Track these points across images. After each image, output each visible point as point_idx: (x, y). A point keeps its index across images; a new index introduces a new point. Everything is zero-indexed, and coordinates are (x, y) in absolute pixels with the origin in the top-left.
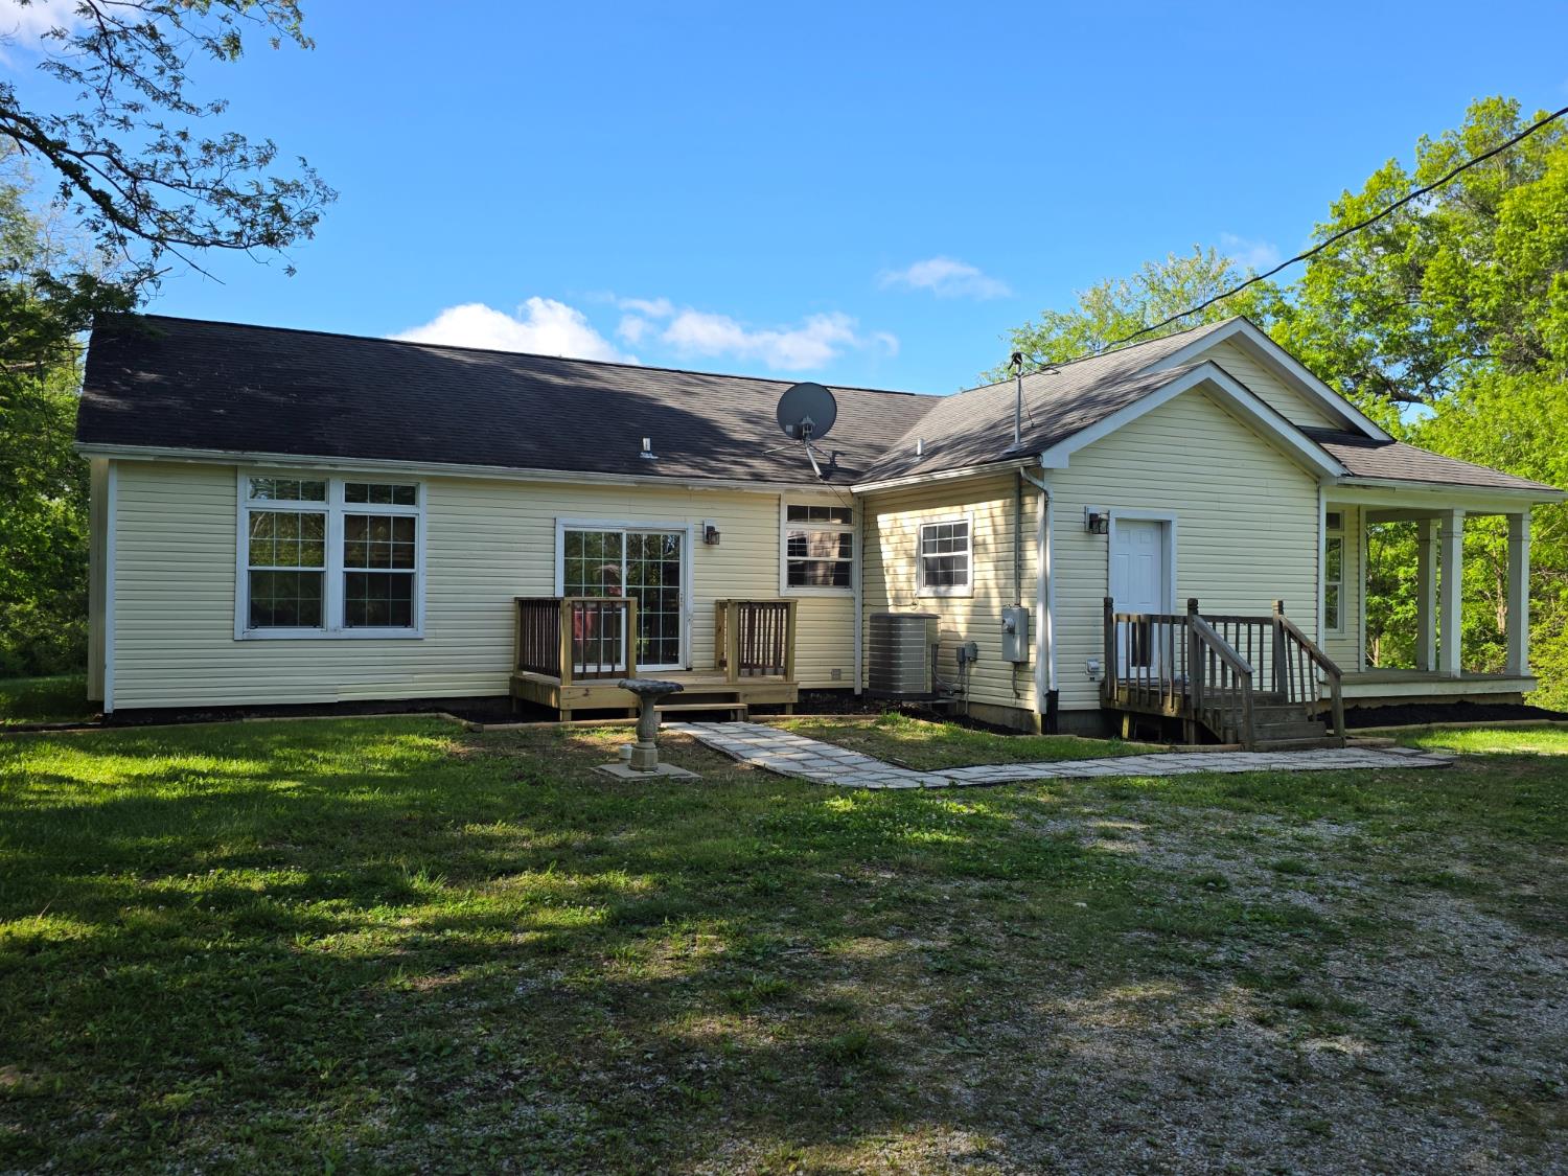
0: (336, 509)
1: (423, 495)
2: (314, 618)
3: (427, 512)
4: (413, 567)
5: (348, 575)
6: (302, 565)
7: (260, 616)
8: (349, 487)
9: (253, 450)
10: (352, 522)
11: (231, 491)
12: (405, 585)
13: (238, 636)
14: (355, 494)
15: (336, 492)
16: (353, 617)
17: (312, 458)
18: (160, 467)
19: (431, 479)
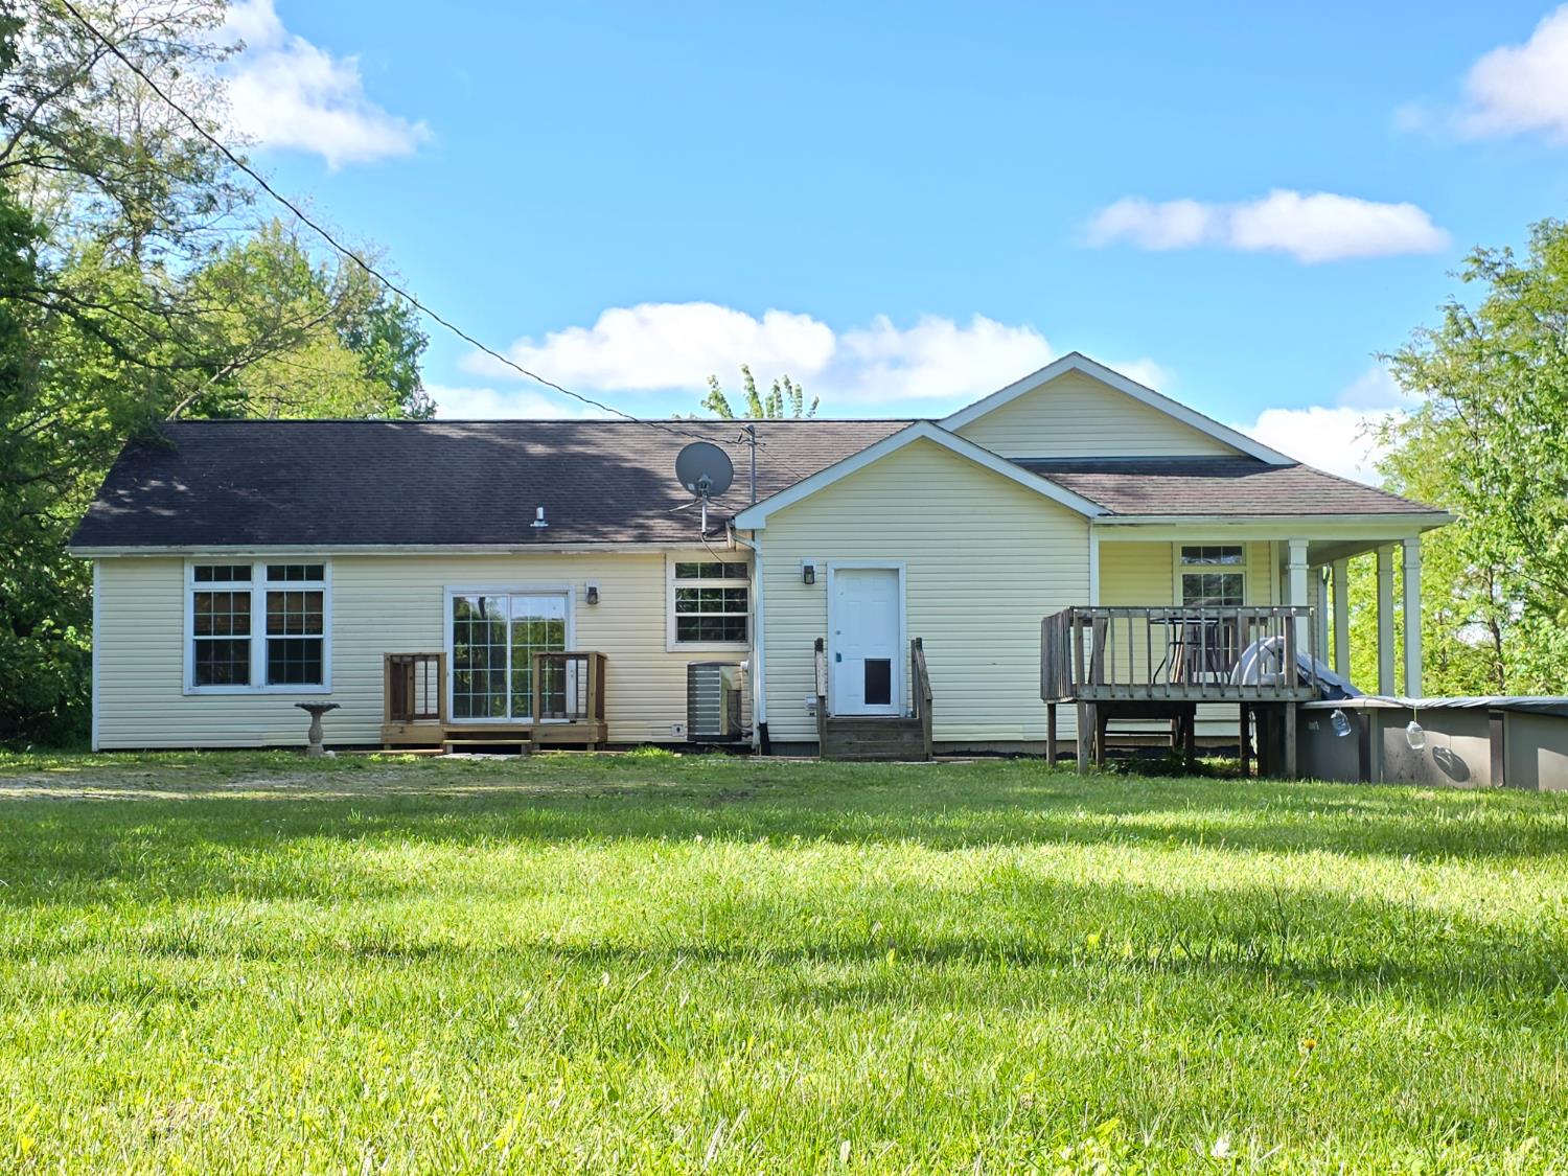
0: (259, 586)
1: (328, 571)
2: (243, 677)
3: (332, 585)
4: (321, 633)
5: (271, 642)
6: (235, 634)
7: (204, 675)
8: (269, 568)
9: (190, 544)
10: (273, 597)
11: (179, 577)
12: (316, 647)
13: (186, 692)
14: (275, 574)
15: (259, 573)
16: (275, 675)
17: (233, 547)
18: (125, 561)
19: (334, 558)
